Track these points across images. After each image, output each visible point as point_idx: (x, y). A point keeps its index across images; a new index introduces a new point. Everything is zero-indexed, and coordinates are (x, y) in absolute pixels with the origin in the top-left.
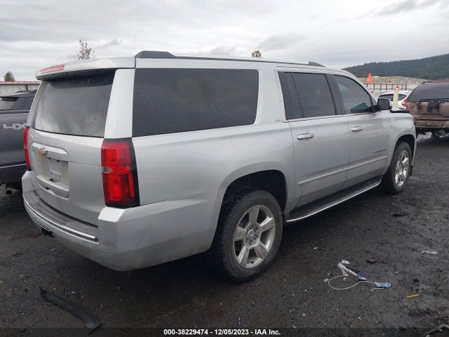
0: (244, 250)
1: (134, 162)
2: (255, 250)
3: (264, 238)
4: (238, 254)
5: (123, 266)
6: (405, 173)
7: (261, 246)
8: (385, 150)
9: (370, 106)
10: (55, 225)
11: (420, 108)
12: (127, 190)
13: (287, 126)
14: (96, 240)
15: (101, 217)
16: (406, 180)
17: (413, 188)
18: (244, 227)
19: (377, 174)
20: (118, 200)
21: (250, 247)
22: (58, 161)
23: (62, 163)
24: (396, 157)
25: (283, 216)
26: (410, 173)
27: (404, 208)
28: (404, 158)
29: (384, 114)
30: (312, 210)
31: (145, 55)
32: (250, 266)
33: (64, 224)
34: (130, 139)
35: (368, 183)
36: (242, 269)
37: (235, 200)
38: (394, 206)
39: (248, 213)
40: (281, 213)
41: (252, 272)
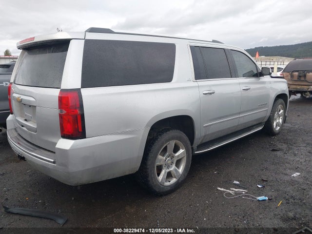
0: (163, 172)
1: (81, 106)
2: (172, 172)
3: (178, 164)
4: (159, 175)
5: (73, 182)
6: (281, 121)
7: (176, 170)
8: (266, 104)
9: (256, 72)
10: (26, 152)
11: (292, 76)
12: (77, 127)
13: (196, 84)
14: (54, 162)
15: (57, 146)
16: (282, 126)
17: (286, 131)
18: (163, 156)
19: (261, 121)
20: (70, 134)
21: (168, 170)
22: (30, 106)
23: (32, 107)
24: (274, 109)
25: (192, 148)
26: (284, 121)
27: (279, 146)
28: (280, 111)
29: (266, 78)
30: (213, 145)
31: (92, 30)
32: (167, 184)
33: (32, 151)
34: (79, 89)
35: (254, 127)
36: (162, 186)
37: (157, 136)
38: (272, 143)
39: (166, 146)
40: (190, 146)
41: (169, 188)
